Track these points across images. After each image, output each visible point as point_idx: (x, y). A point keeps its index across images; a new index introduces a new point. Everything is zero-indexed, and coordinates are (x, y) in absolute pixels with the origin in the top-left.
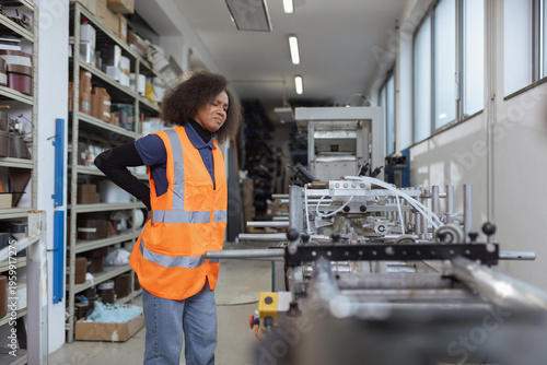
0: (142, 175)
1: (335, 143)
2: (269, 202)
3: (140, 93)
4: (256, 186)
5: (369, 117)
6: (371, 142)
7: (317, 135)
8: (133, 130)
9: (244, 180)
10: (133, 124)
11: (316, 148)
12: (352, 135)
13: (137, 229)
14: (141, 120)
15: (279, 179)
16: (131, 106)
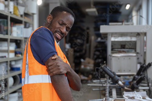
0: (13, 58)
1: (124, 44)
2: (82, 60)
3: (11, 12)
4: (75, 51)
5: (145, 31)
6: (145, 45)
7: (113, 39)
8: (7, 34)
9: (68, 49)
10: (7, 30)
11: (112, 46)
12: (134, 39)
13: (11, 88)
14: (11, 26)
15: (88, 45)
16: (6, 20)
